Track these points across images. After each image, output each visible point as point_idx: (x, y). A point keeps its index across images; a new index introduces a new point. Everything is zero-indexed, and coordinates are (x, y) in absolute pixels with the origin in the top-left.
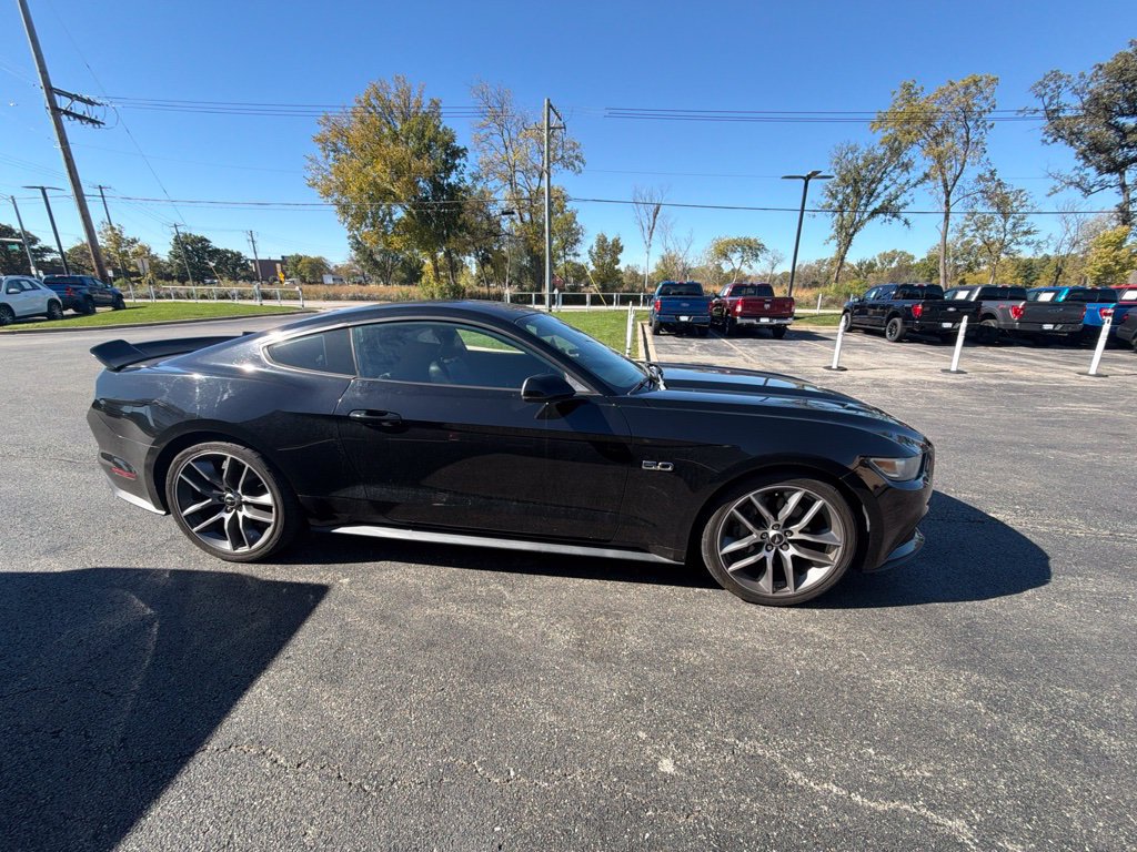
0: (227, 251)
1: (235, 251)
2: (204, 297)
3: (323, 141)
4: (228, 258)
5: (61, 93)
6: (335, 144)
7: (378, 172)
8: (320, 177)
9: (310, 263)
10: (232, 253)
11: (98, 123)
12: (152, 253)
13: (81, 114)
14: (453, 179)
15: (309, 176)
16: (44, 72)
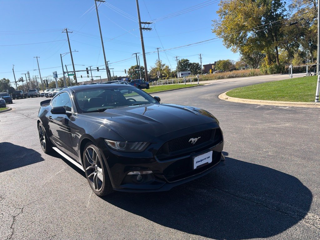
0: (194, 63)
1: (197, 63)
2: (169, 83)
3: (220, 12)
4: (194, 66)
5: (143, 23)
6: (225, 12)
7: (240, 19)
8: (217, 27)
9: (224, 63)
10: (196, 64)
11: (150, 29)
12: (169, 68)
13: (147, 28)
14: (279, 11)
15: (213, 28)
16: (139, 18)
